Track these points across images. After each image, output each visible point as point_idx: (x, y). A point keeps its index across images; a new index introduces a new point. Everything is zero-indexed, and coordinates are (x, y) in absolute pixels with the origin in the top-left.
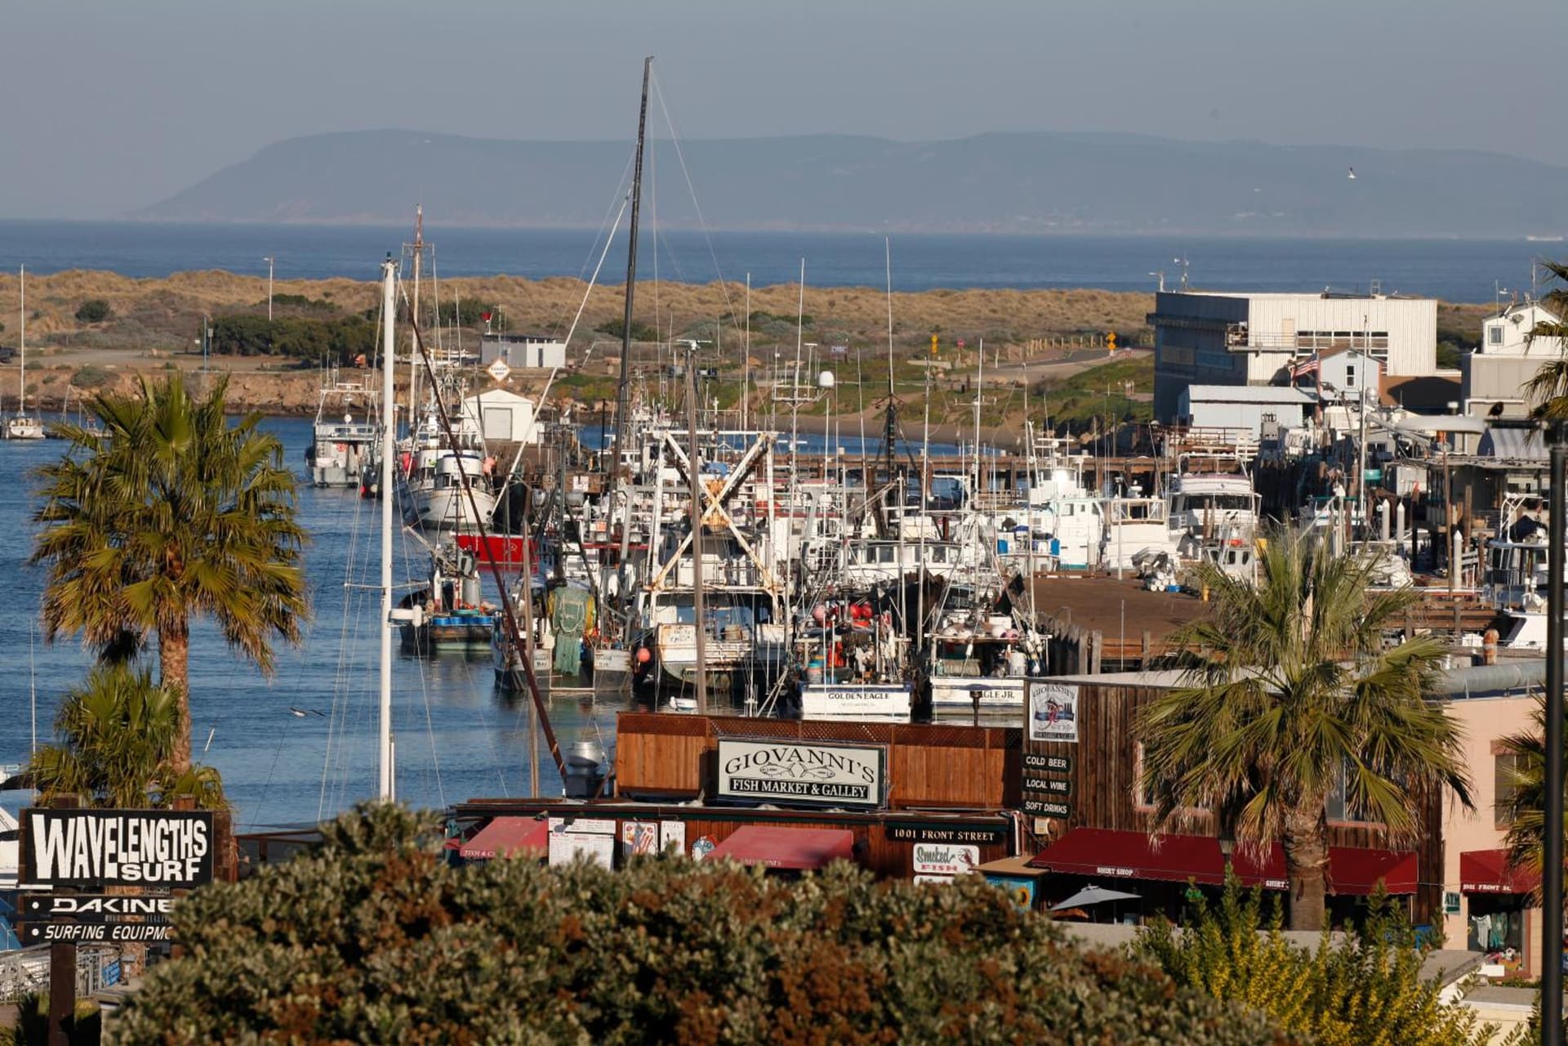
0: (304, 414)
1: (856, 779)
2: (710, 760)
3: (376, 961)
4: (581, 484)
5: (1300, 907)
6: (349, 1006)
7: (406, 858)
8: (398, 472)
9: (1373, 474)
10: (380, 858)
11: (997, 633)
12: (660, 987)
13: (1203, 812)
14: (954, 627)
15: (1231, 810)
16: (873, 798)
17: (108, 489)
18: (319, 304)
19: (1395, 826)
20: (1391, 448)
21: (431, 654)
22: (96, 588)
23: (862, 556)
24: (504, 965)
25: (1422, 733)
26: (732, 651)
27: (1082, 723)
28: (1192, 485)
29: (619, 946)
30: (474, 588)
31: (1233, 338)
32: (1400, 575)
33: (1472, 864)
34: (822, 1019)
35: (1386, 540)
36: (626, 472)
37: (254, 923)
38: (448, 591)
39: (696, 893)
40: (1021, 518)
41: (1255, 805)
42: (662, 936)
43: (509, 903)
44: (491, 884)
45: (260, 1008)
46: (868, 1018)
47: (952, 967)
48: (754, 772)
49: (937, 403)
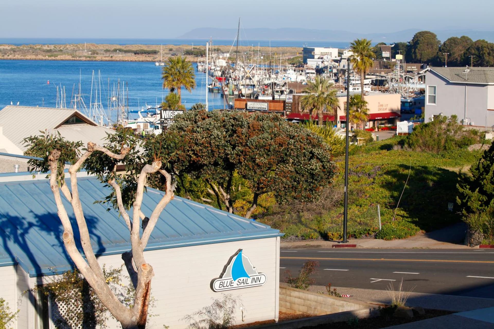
0: (196, 62)
1: (265, 107)
2: (246, 105)
3: (198, 123)
4: (231, 71)
5: (319, 122)
6: (195, 128)
7: (202, 110)
8: (208, 69)
9: (330, 70)
10: (199, 110)
11: (283, 90)
12: (234, 126)
13: (308, 111)
14: (277, 89)
15: (311, 110)
16: (267, 109)
17: (171, 70)
18: (199, 49)
19: (331, 113)
20: (332, 67)
21: (213, 92)
22: (170, 82)
23: (267, 80)
24: (214, 123)
25: (335, 101)
26: (250, 92)
27: (293, 100)
28: (307, 71)
29: (229, 122)
30: (218, 84)
31: (313, 53)
32: (333, 82)
33: (341, 117)
34: (254, 130)
35: (332, 78)
36: (237, 69)
37: (184, 118)
38: (215, 84)
39: (239, 115)
40: (286, 75)
41: (314, 110)
42: (235, 120)
43: (215, 116)
44: (212, 114)
45: (184, 129)
46: (260, 130)
47: (271, 124)
48: (252, 106)
49: (276, 61)
